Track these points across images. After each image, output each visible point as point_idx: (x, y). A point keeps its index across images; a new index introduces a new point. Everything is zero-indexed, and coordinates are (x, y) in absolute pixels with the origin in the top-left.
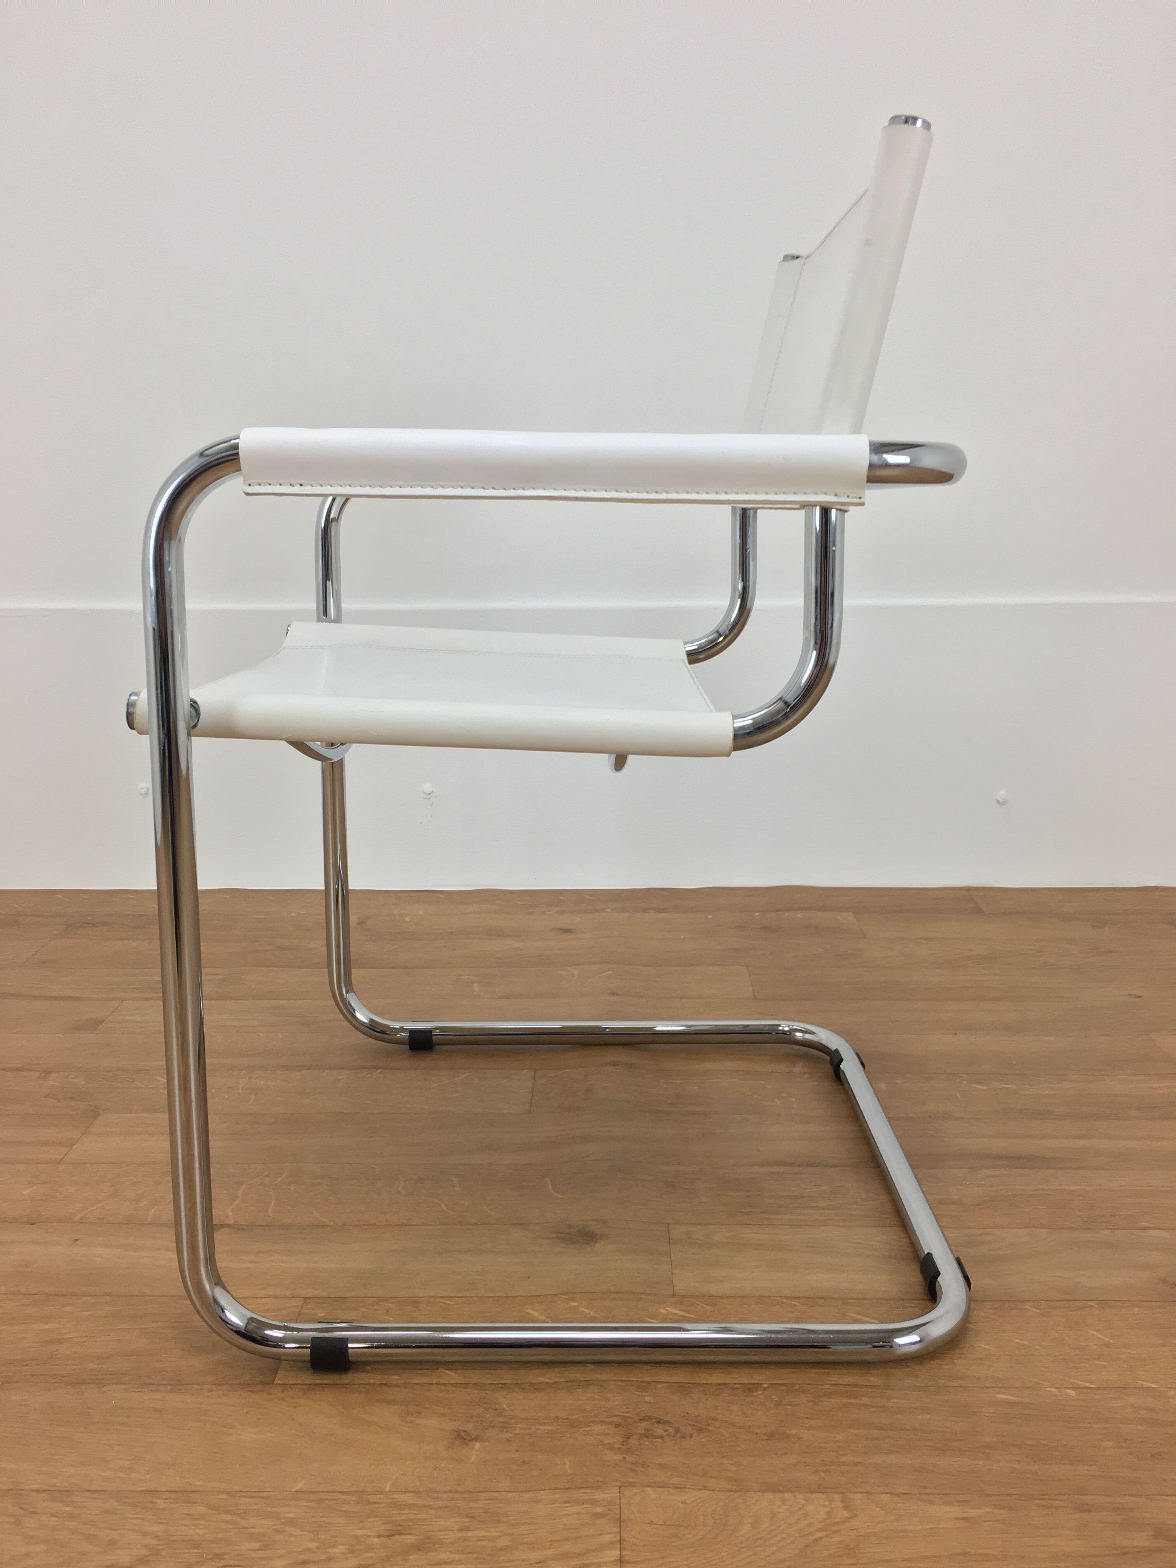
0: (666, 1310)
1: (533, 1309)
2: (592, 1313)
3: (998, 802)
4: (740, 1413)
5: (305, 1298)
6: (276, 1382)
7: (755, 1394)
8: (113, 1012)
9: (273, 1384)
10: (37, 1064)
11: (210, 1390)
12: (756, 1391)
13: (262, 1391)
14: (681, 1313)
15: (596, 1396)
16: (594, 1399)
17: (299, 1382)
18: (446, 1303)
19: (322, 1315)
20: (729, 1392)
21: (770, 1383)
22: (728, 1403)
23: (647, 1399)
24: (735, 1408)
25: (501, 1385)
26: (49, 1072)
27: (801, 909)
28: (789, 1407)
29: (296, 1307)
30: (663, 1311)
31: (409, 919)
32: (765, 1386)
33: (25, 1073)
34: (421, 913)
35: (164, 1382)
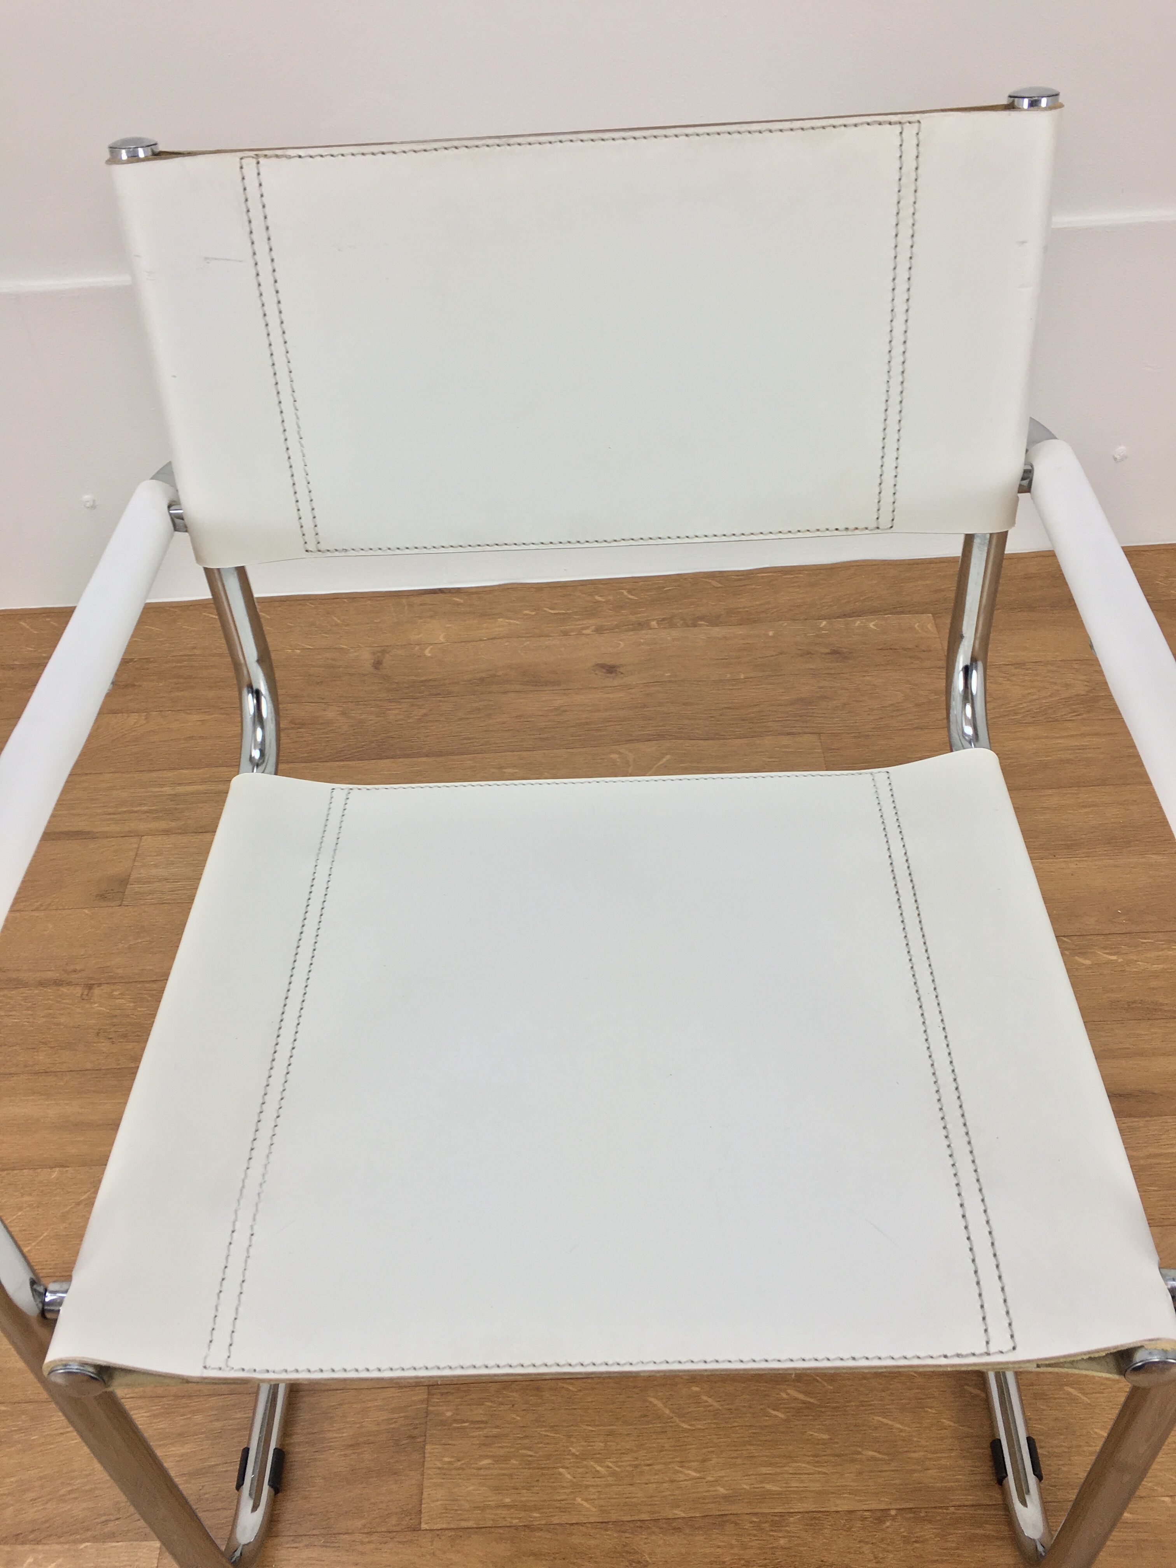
0: (788, 1394)
1: (655, 1397)
2: (716, 1405)
3: (1115, 459)
4: (871, 1556)
5: (428, 1386)
6: (424, 1526)
7: (884, 1526)
8: (134, 861)
9: (420, 1530)
10: (75, 971)
11: (362, 1543)
12: (884, 1524)
13: (411, 1541)
14: (801, 1397)
15: (734, 1542)
16: (732, 1547)
17: (444, 1526)
18: (568, 1390)
19: (449, 1414)
20: (859, 1524)
21: (898, 1507)
22: (860, 1542)
23: (782, 1542)
24: (866, 1549)
25: (639, 1524)
26: (90, 987)
27: (874, 612)
28: (917, 1545)
29: (422, 1401)
30: (784, 1396)
31: (430, 652)
32: (893, 1512)
33: (64, 990)
34: (442, 639)
35: (315, 1532)
